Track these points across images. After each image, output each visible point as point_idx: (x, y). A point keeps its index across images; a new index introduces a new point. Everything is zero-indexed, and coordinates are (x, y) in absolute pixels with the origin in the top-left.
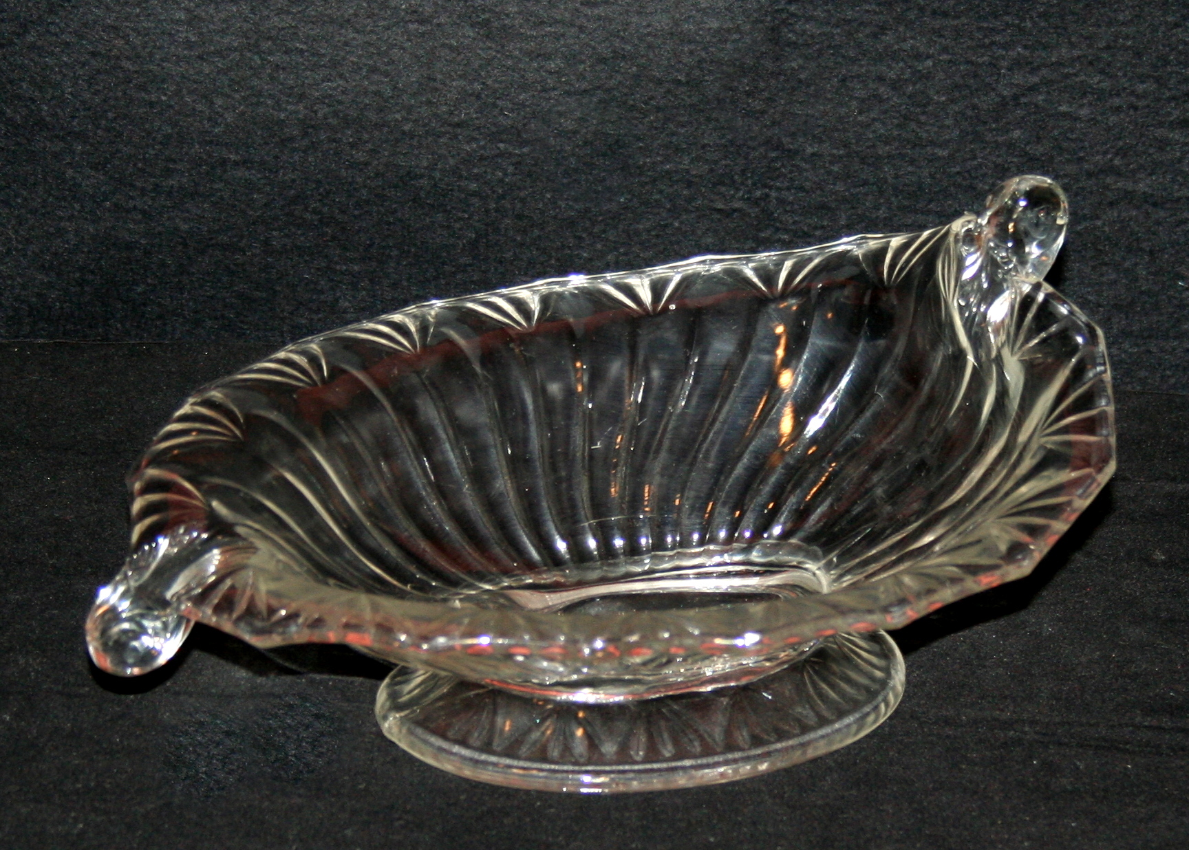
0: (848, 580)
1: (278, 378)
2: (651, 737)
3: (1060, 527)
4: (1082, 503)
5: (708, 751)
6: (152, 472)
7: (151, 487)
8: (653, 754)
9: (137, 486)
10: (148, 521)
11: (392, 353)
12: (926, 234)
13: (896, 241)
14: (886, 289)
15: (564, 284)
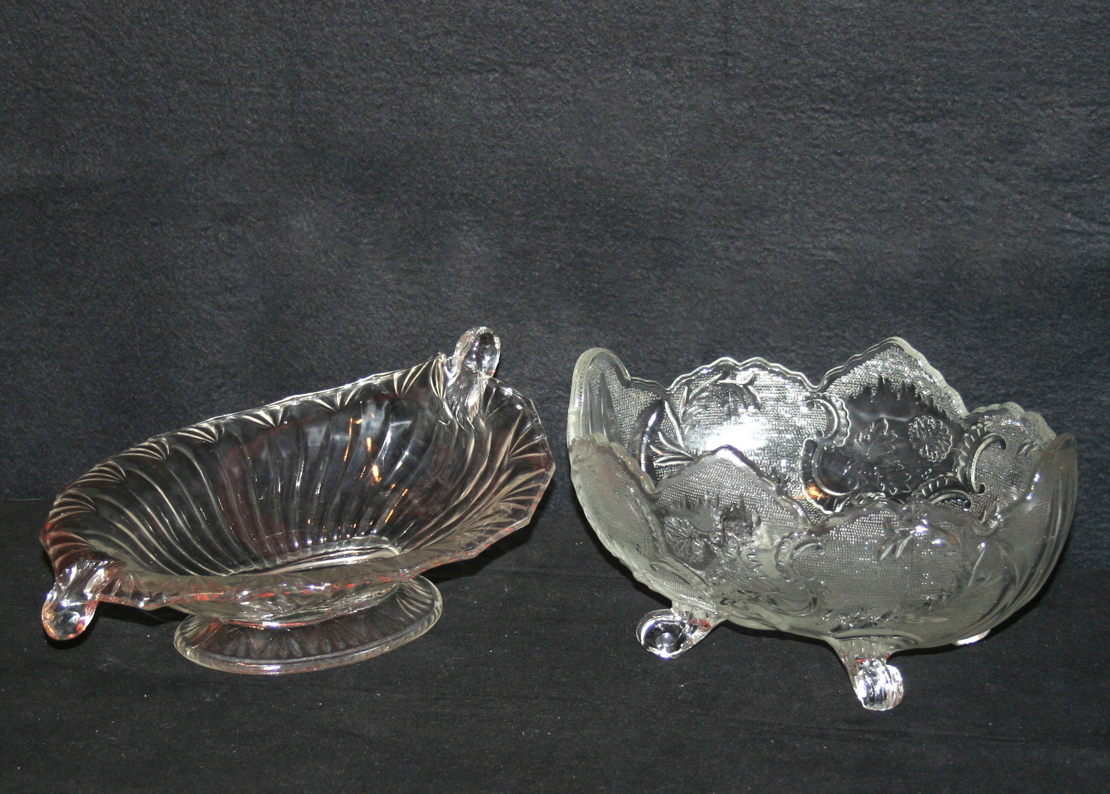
0: (407, 551)
1: (102, 479)
2: (331, 640)
3: (537, 499)
4: (545, 486)
5: (362, 643)
6: (53, 534)
7: (55, 541)
8: (335, 649)
9: (48, 542)
10: (60, 559)
11: (154, 461)
12: (413, 370)
13: (397, 375)
14: (399, 399)
15: (224, 418)
